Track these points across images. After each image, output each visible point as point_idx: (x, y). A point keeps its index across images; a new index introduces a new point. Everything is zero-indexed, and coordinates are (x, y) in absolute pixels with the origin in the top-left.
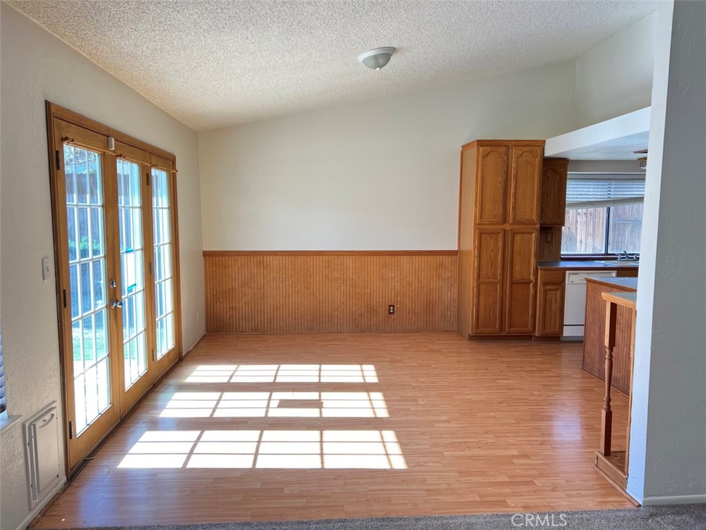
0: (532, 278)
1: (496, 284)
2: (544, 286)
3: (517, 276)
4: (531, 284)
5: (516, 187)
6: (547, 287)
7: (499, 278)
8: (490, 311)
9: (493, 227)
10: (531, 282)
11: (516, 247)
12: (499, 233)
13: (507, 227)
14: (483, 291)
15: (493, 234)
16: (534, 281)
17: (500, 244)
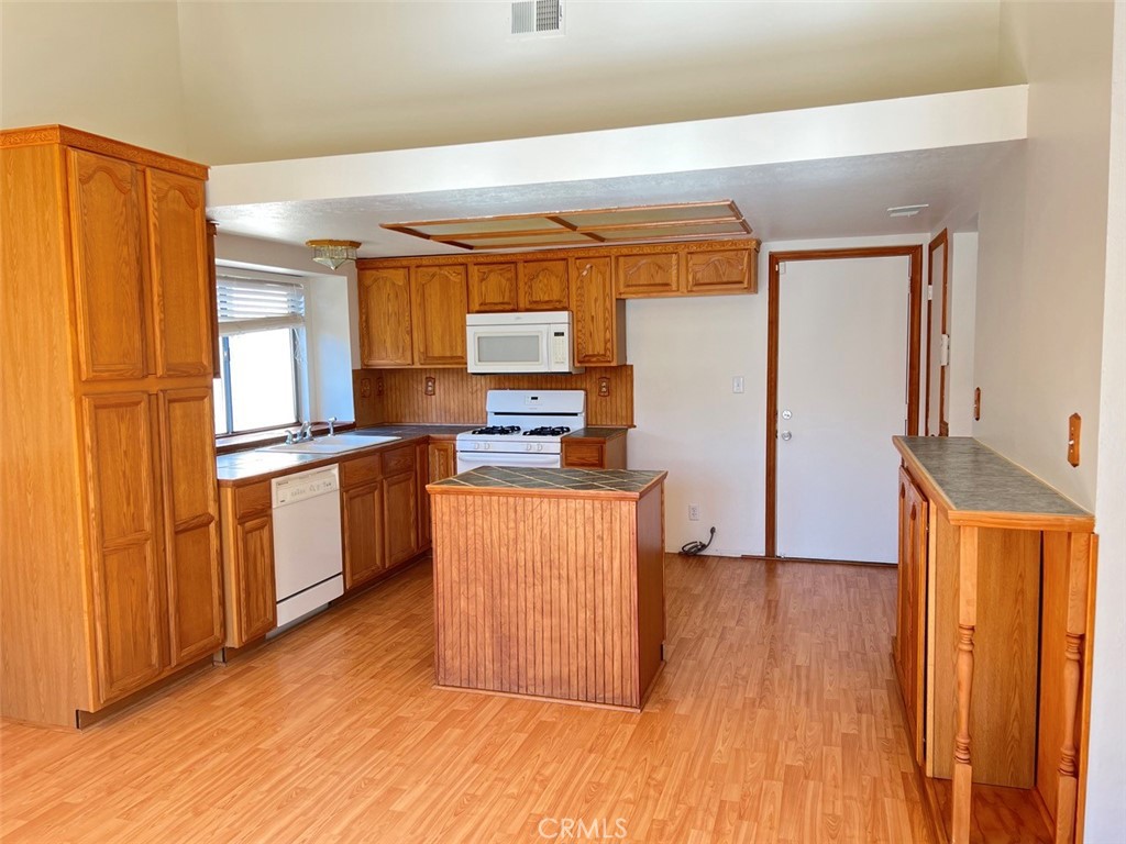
0: (212, 510)
1: (140, 545)
2: (242, 524)
3: (184, 513)
4: (212, 526)
5: (162, 279)
6: (249, 525)
7: (148, 526)
8: (134, 623)
9: (121, 387)
10: (212, 519)
11: (177, 438)
12: (138, 403)
13: (153, 385)
14: (115, 574)
15: (125, 405)
16: (217, 518)
17: (143, 433)
